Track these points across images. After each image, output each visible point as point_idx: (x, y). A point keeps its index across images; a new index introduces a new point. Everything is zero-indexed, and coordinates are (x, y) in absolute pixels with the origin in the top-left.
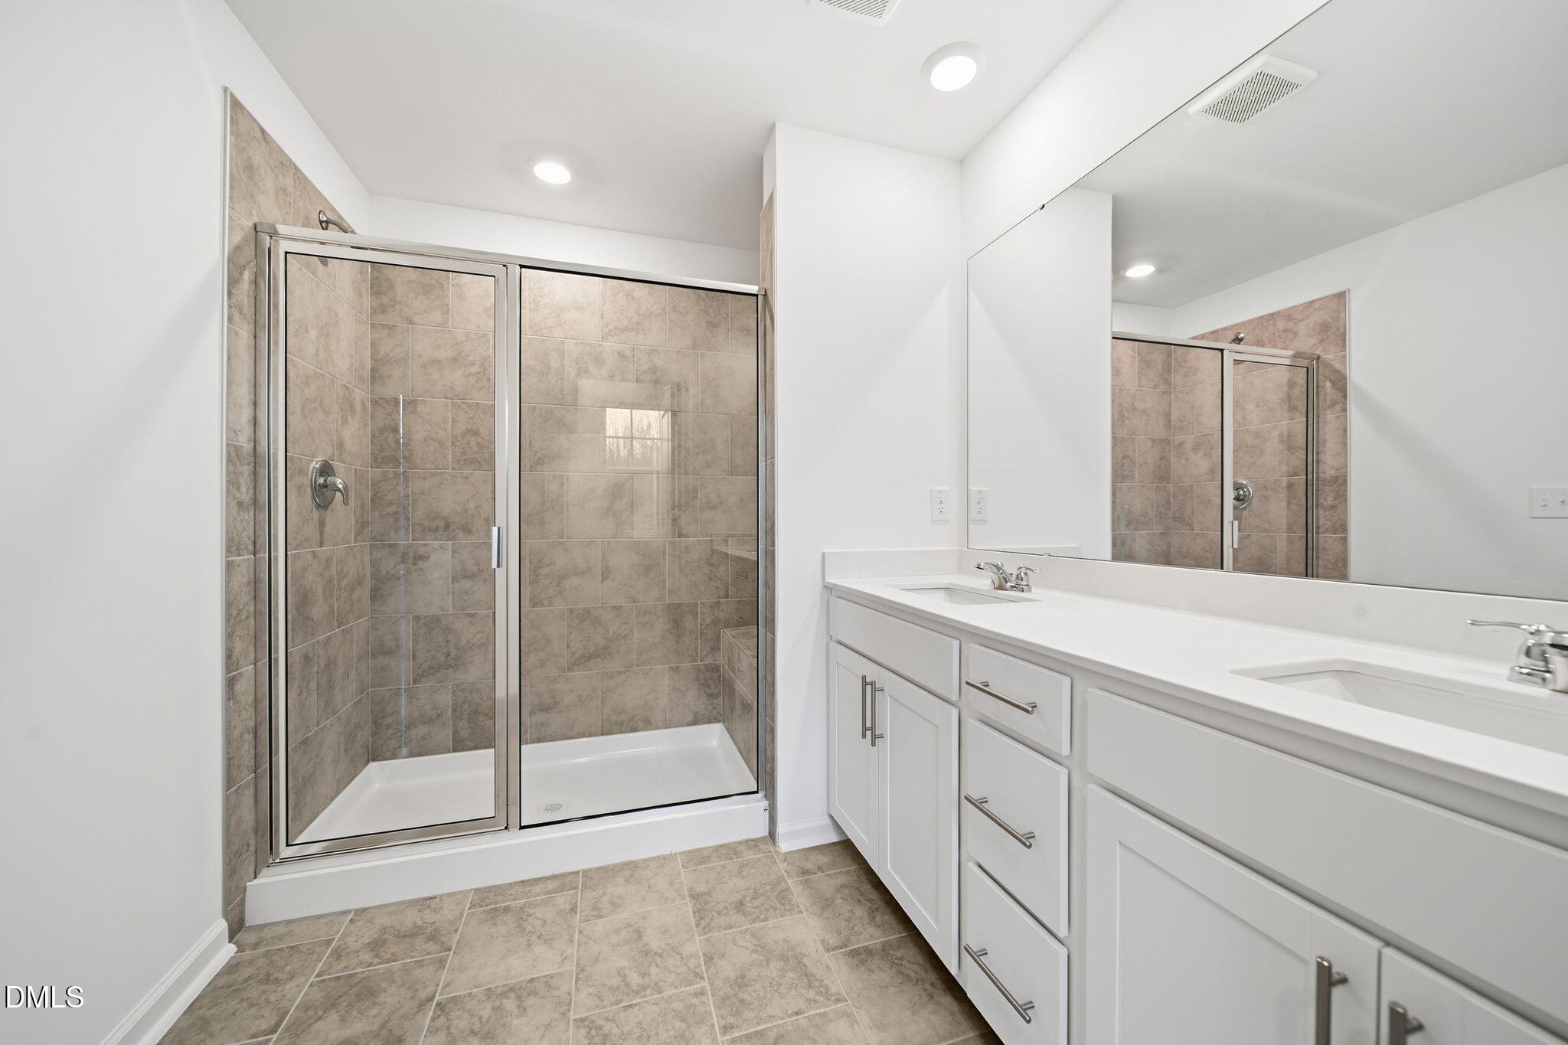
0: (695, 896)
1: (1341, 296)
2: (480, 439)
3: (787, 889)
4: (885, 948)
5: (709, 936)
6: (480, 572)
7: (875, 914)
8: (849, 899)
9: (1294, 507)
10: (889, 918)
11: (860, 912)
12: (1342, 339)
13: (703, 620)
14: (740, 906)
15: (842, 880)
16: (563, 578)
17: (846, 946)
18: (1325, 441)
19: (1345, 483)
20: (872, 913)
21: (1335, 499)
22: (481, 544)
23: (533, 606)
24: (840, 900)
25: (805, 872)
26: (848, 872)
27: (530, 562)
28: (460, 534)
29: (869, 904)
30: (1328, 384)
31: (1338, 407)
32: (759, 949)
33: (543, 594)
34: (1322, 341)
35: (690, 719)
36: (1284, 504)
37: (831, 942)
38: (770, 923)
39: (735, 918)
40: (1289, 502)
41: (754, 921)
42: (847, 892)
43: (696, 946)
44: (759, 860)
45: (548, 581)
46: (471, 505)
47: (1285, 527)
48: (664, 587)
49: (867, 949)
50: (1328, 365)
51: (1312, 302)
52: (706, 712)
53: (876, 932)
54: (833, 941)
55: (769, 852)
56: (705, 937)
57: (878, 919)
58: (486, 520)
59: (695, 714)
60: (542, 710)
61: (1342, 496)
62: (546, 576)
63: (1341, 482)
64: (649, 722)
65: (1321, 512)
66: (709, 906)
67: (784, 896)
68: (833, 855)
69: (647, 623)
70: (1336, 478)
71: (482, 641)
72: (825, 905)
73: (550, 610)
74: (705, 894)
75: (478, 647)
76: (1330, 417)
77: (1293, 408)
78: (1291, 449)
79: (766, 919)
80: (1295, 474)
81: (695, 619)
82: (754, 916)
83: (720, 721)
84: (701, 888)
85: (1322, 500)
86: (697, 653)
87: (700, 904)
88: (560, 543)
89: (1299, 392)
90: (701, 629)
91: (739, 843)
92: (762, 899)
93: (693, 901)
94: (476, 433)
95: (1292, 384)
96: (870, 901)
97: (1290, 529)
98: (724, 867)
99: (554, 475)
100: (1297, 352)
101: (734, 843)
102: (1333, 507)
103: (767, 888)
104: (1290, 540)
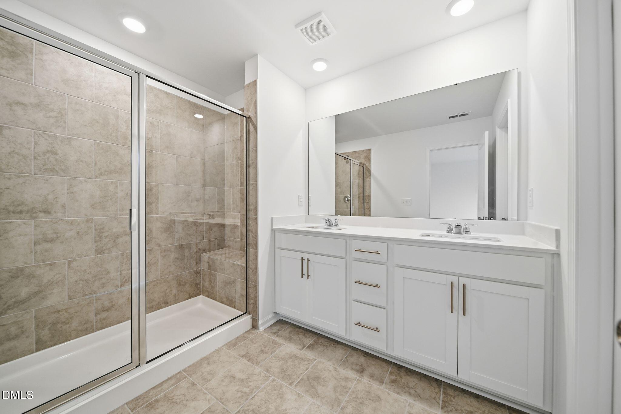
0: (243, 356)
1: (370, 150)
2: (57, 157)
3: (274, 340)
4: (315, 341)
5: (260, 365)
6: (58, 238)
7: (306, 335)
8: (295, 335)
9: (360, 202)
10: (310, 334)
11: (301, 336)
12: (370, 160)
13: (193, 251)
14: (262, 351)
15: (288, 330)
16: (117, 237)
17: (305, 347)
18: (366, 186)
19: (370, 197)
20: (304, 335)
21: (368, 200)
22: (58, 220)
23: (98, 255)
24: (293, 336)
25: (275, 333)
26: (288, 328)
27: (96, 230)
28: (41, 215)
29: (302, 333)
30: (367, 172)
31: (369, 178)
32: (280, 360)
33: (104, 247)
34: (366, 161)
35: (187, 296)
36: (358, 202)
37: (300, 348)
38: (277, 352)
39: (264, 356)
40: (359, 201)
41: (271, 353)
42: (293, 333)
43: (258, 370)
44: (256, 336)
45: (107, 240)
46: (50, 197)
47: (358, 208)
48: (175, 238)
49: (311, 344)
50: (367, 167)
51: (364, 150)
52: (194, 292)
53: (310, 339)
54: (300, 347)
55: (257, 333)
56: (259, 365)
57: (307, 336)
58: (62, 206)
59: (189, 294)
60: (104, 311)
61: (370, 200)
62: (106, 237)
63: (369, 196)
64: (167, 303)
65: (365, 204)
66: (251, 357)
67: (274, 342)
68: (279, 325)
69: (166, 256)
70: (369, 195)
71: (60, 279)
72: (290, 339)
73: (109, 255)
74: (246, 354)
75: (57, 283)
76: (367, 180)
77: (359, 177)
78: (359, 187)
79: (275, 351)
80: (360, 194)
81: (189, 251)
82: (270, 352)
83: (201, 295)
84: (243, 353)
85: (365, 201)
86: (190, 266)
87: (247, 357)
88: (116, 219)
89: (361, 173)
90: (192, 255)
91: (244, 334)
92: (268, 346)
93: (244, 358)
94: (54, 153)
95: (359, 171)
96: (301, 332)
97: (359, 208)
98: (245, 343)
99: (112, 181)
100: (361, 162)
101: (242, 335)
102: (368, 202)
103: (267, 343)
104: (359, 211)
